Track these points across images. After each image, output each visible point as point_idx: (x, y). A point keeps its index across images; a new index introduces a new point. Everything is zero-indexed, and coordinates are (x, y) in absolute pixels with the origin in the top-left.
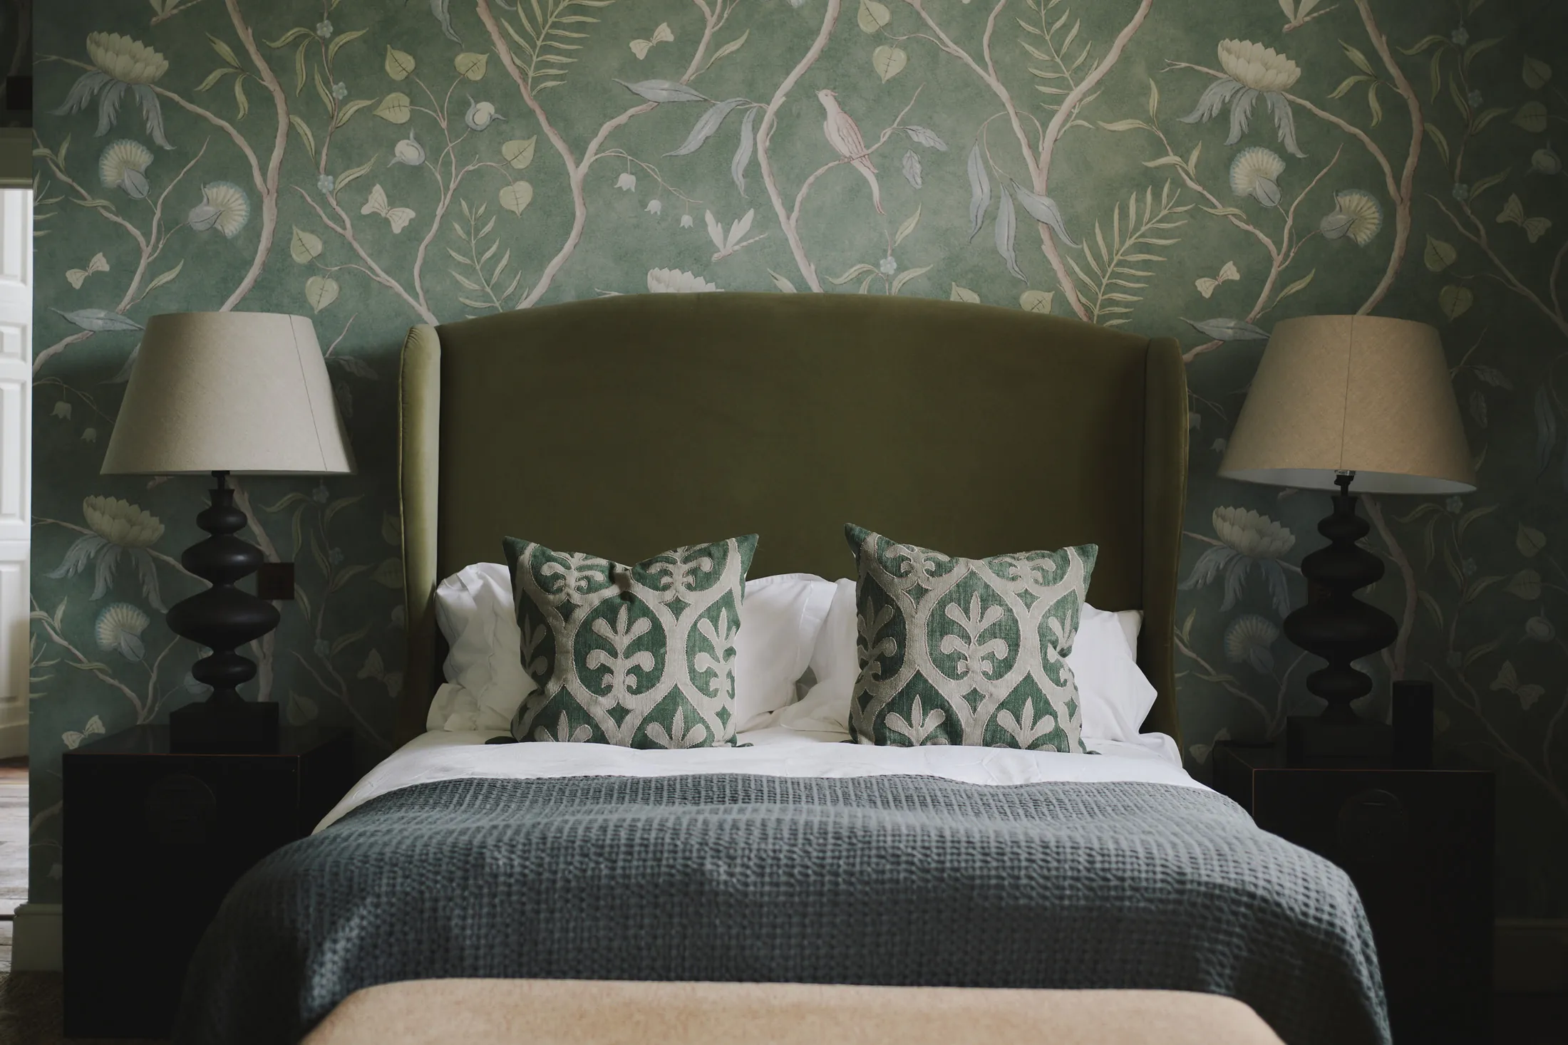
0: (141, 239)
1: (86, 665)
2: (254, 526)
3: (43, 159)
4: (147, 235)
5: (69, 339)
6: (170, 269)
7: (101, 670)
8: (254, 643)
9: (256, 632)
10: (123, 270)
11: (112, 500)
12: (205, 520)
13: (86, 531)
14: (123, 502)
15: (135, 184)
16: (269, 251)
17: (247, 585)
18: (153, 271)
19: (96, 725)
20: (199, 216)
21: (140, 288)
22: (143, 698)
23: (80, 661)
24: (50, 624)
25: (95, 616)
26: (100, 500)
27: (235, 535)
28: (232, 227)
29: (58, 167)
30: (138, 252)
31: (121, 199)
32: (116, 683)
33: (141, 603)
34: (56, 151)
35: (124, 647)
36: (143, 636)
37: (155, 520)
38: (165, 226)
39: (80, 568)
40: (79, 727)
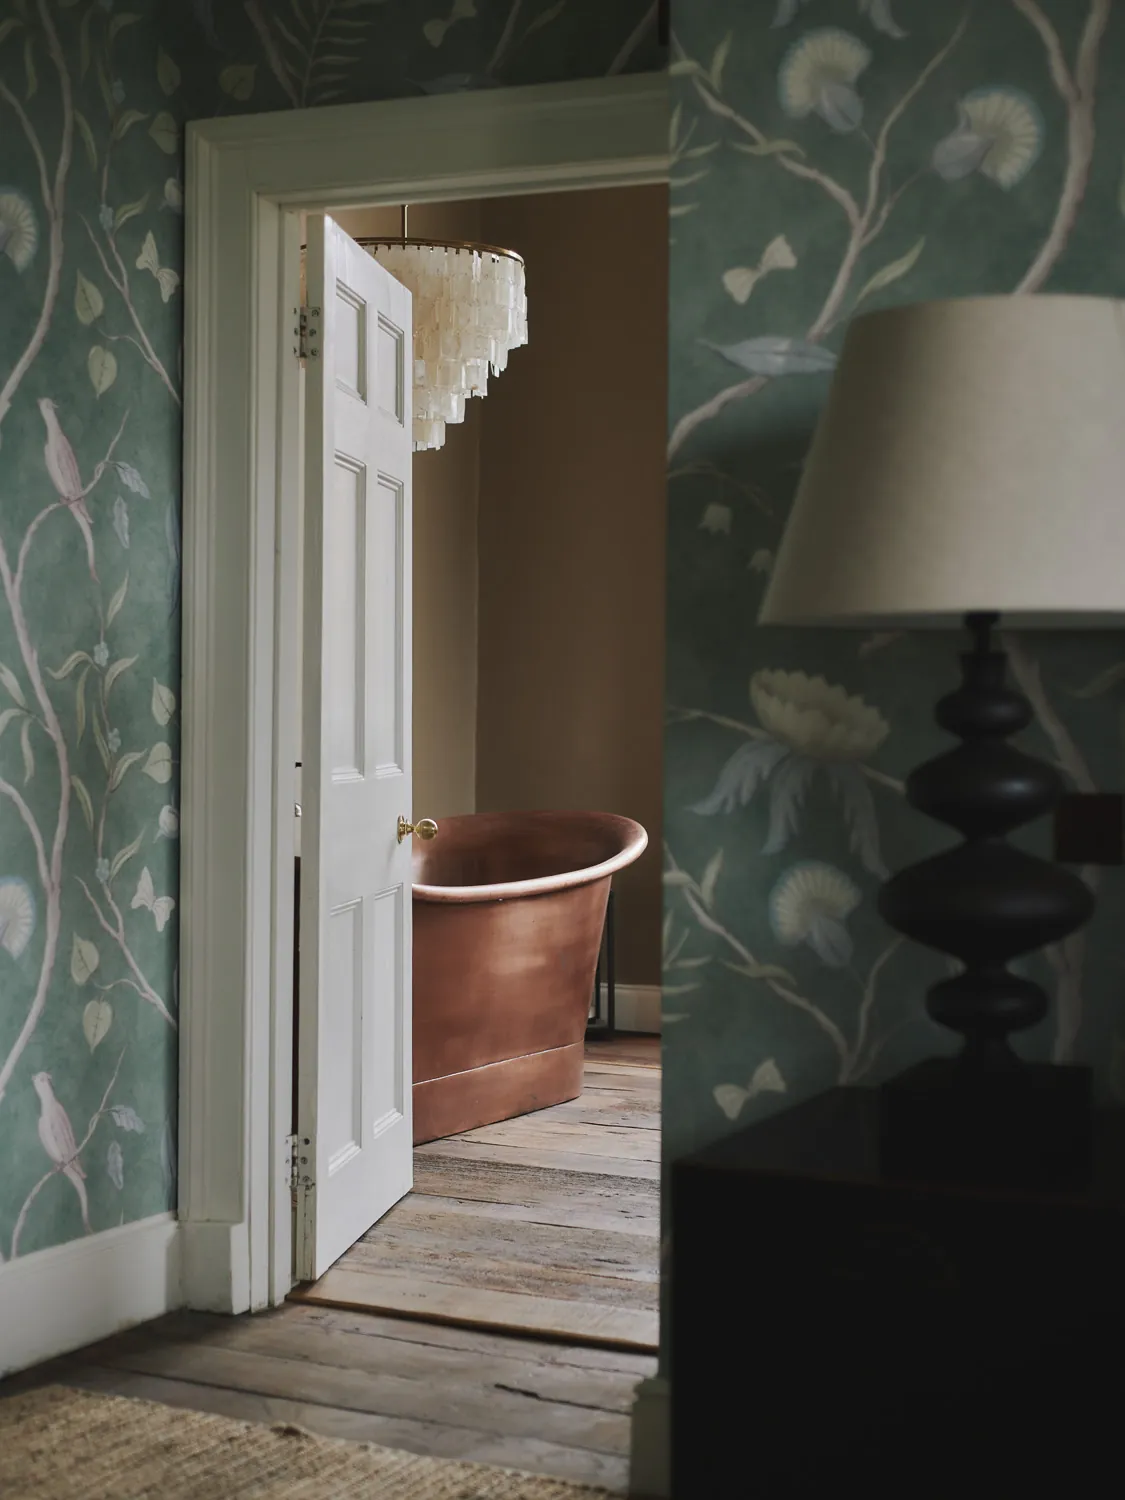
0: (850, 206)
1: (754, 970)
2: (1049, 724)
3: (686, 79)
4: (860, 197)
5: (727, 394)
6: (900, 255)
7: (780, 980)
8: (1050, 951)
9: (1055, 928)
10: (818, 265)
11: (798, 677)
12: (950, 713)
13: (754, 732)
14: (818, 682)
15: (839, 106)
16: (1080, 207)
17: (1035, 839)
18: (872, 260)
19: (769, 1076)
20: (952, 154)
21: (848, 295)
22: (850, 1033)
23: (743, 962)
24: (693, 893)
25: (768, 884)
26: (779, 678)
27: (1011, 741)
28: (1010, 169)
29: (710, 89)
30: (844, 228)
31: (817, 137)
32: (802, 1003)
33: (849, 865)
34: (706, 64)
35: (818, 939)
36: (851, 922)
37: (872, 714)
38: (893, 176)
39: (746, 796)
40: (741, 1076)
